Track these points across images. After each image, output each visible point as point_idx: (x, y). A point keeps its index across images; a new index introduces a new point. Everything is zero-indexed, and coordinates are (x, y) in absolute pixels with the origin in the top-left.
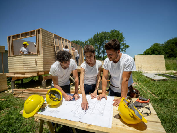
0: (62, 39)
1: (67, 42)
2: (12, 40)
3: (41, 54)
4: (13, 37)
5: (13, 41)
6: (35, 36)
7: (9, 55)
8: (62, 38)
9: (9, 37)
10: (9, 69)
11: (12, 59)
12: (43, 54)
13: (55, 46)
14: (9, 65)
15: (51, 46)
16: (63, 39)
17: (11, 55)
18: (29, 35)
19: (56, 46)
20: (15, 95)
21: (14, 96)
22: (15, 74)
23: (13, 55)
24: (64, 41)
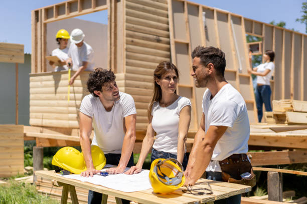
0: (202, 13)
1: (226, 21)
2: (44, 21)
3: (120, 72)
4: (48, 12)
5: (45, 25)
6: (107, 9)
7: (33, 72)
8: (204, 9)
9: (37, 13)
10: (31, 114)
11: (39, 83)
12: (128, 71)
13: (172, 42)
14: (31, 102)
15: (159, 41)
16: (209, 13)
17: (39, 72)
18: (90, 7)
19: (176, 43)
20: (39, 186)
21: (37, 188)
22: (45, 129)
23: (45, 71)
24: (213, 18)
